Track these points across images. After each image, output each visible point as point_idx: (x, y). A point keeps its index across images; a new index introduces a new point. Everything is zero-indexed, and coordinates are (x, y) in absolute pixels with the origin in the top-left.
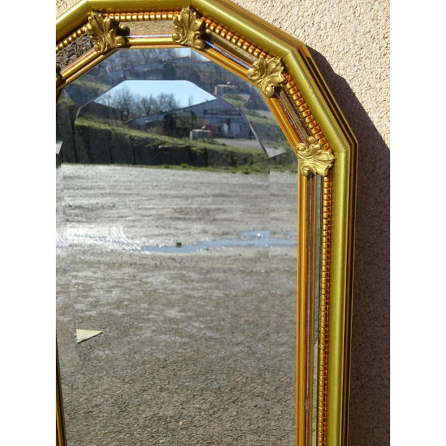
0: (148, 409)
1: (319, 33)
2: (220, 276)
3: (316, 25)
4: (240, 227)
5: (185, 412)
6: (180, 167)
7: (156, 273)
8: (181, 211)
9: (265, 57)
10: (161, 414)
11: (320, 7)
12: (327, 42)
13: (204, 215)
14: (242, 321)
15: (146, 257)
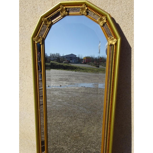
0: (55, 121)
1: (113, 13)
2: (71, 93)
3: (113, 11)
4: (75, 83)
5: (64, 121)
6: (61, 69)
7: (56, 92)
8: (61, 79)
9: (102, 16)
10: (58, 122)
11: (114, 6)
12: (115, 15)
13: (66, 80)
14: (76, 102)
15: (53, 88)
